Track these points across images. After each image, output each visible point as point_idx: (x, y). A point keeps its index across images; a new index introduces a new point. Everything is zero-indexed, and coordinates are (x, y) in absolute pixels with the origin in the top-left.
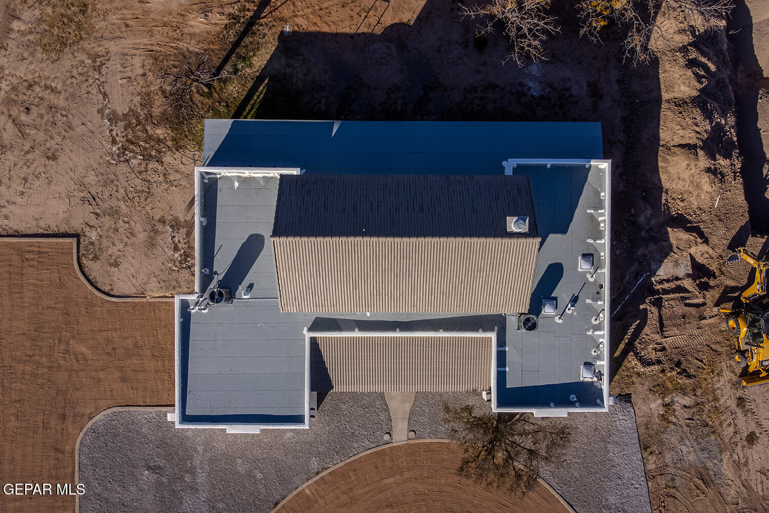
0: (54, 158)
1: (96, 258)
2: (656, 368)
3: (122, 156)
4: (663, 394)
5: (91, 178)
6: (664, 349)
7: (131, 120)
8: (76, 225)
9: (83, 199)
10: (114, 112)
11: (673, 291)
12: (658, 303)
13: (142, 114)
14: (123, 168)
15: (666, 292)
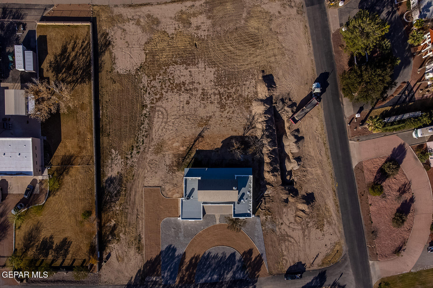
0: (156, 173)
1: (164, 191)
2: (264, 210)
3: (168, 173)
4: (266, 216)
5: (163, 176)
6: (266, 207)
7: (170, 166)
8: (160, 185)
9: (161, 180)
10: (167, 165)
11: (267, 196)
12: (265, 199)
13: (172, 165)
14: (168, 175)
15: (266, 197)
